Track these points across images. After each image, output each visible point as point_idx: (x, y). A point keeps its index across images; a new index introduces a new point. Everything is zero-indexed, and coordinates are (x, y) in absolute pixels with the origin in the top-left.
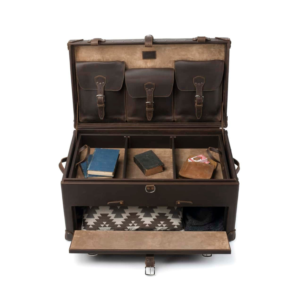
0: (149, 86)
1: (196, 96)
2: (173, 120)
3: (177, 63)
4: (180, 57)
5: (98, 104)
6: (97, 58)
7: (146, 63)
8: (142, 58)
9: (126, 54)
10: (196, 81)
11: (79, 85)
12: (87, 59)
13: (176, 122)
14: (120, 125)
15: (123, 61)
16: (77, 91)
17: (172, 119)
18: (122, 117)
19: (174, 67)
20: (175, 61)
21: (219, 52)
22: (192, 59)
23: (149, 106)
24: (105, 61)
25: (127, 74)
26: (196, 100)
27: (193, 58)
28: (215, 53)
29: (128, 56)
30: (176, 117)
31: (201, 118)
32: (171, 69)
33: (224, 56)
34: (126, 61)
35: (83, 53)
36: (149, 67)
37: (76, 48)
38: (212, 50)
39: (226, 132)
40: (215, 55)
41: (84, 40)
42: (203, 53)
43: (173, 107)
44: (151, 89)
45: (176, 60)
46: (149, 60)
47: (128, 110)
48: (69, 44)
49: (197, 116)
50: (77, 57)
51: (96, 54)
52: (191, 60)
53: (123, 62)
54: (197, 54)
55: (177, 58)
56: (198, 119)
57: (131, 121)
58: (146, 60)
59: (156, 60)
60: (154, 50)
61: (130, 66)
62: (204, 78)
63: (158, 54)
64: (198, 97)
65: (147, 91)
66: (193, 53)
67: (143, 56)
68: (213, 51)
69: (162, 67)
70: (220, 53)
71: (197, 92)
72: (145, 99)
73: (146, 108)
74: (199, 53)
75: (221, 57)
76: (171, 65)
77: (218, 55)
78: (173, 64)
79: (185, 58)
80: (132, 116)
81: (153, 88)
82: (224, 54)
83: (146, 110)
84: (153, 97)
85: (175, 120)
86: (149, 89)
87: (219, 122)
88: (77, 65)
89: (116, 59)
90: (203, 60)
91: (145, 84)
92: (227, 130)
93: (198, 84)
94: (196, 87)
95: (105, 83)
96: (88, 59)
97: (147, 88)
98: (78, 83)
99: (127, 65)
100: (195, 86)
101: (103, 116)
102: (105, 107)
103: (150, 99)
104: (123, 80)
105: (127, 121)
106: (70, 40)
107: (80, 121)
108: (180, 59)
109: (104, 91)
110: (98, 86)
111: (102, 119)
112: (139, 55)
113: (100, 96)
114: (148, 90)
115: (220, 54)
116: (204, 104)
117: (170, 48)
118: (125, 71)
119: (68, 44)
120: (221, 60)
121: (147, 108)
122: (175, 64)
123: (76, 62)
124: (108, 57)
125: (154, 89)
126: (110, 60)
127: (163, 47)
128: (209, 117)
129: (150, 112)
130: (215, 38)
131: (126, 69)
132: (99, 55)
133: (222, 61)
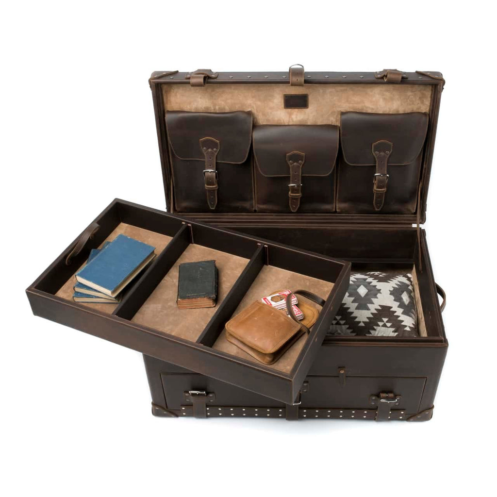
0: (295, 158)
1: (376, 174)
2: (334, 210)
3: (344, 117)
4: (351, 105)
5: (206, 185)
6: (204, 106)
7: (290, 114)
8: (283, 106)
9: (254, 99)
10: (377, 148)
11: (172, 150)
12: (186, 106)
13: (339, 213)
14: (244, 216)
15: (250, 111)
16: (169, 162)
17: (333, 208)
18: (247, 205)
19: (338, 124)
20: (342, 113)
21: (420, 98)
22: (372, 109)
23: (294, 190)
24: (218, 112)
25: (257, 135)
26: (375, 180)
27: (373, 107)
28: (414, 99)
29: (259, 103)
30: (339, 206)
31: (381, 209)
32: (334, 126)
33: (429, 104)
34: (254, 111)
35: (178, 96)
36: (294, 124)
37: (165, 87)
38: (409, 93)
39: (423, 232)
40: (413, 104)
41: (179, 71)
42: (392, 99)
43: (335, 190)
44: (297, 162)
45: (343, 110)
46: (296, 110)
47: (257, 193)
48: (152, 81)
49: (375, 206)
50: (167, 103)
51: (200, 98)
52: (370, 111)
53: (250, 113)
54: (381, 100)
55: (345, 106)
56: (376, 210)
57: (262, 211)
58: (289, 110)
59: (307, 111)
60: (304, 93)
61: (261, 120)
62: (391, 144)
63: (311, 99)
64: (378, 175)
65: (290, 166)
66: (374, 99)
67: (284, 102)
68: (411, 96)
69: (319, 123)
70: (423, 101)
71: (377, 167)
72: (287, 180)
73: (288, 193)
74: (384, 99)
75: (425, 108)
76: (334, 120)
77: (418, 103)
78: (337, 116)
79: (359, 107)
80: (264, 203)
81: (302, 161)
82: (429, 102)
83: (290, 196)
84: (300, 176)
85: (337, 210)
86: (294, 162)
87: (412, 214)
88: (168, 117)
89: (237, 108)
90: (391, 113)
91: (287, 155)
92: (424, 230)
93: (381, 153)
94: (377, 159)
95: (218, 150)
96: (187, 108)
97: (291, 161)
98: (171, 148)
99: (256, 118)
100: (376, 157)
101: (214, 204)
102: (218, 189)
103: (296, 179)
104: (249, 146)
105: (255, 211)
106: (155, 73)
107: (176, 208)
108: (352, 110)
109: (217, 163)
110: (205, 154)
111: (214, 209)
112: (278, 99)
113: (210, 171)
114: (293, 164)
115: (422, 103)
116: (389, 187)
117: (334, 90)
118: (253, 130)
119: (150, 81)
120: (423, 112)
121: (290, 192)
122: (341, 117)
123: (166, 111)
124: (223, 103)
125: (303, 163)
126: (227, 109)
127: (320, 89)
128: (396, 207)
129: (294, 198)
130: (414, 71)
131: (255, 126)
132: (207, 100)
133: (425, 114)
